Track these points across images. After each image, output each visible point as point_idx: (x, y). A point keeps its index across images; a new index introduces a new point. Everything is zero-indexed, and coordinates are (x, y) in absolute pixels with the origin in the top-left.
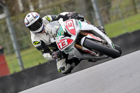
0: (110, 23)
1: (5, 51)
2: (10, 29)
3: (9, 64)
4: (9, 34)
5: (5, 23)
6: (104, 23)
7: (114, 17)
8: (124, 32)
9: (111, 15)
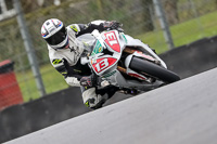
0: (179, 22)
1: (15, 66)
2: (23, 32)
3: (23, 86)
4: (23, 41)
5: (16, 24)
6: (169, 23)
7: (185, 14)
8: (200, 37)
9: (179, 11)
